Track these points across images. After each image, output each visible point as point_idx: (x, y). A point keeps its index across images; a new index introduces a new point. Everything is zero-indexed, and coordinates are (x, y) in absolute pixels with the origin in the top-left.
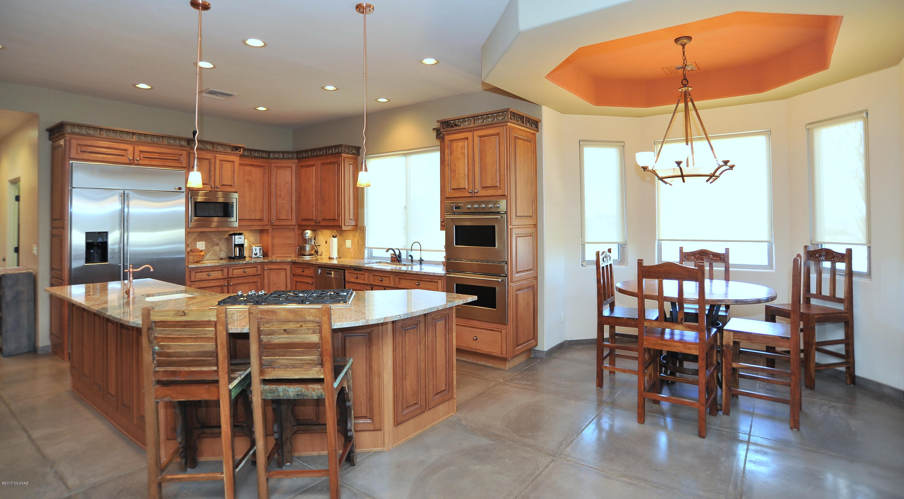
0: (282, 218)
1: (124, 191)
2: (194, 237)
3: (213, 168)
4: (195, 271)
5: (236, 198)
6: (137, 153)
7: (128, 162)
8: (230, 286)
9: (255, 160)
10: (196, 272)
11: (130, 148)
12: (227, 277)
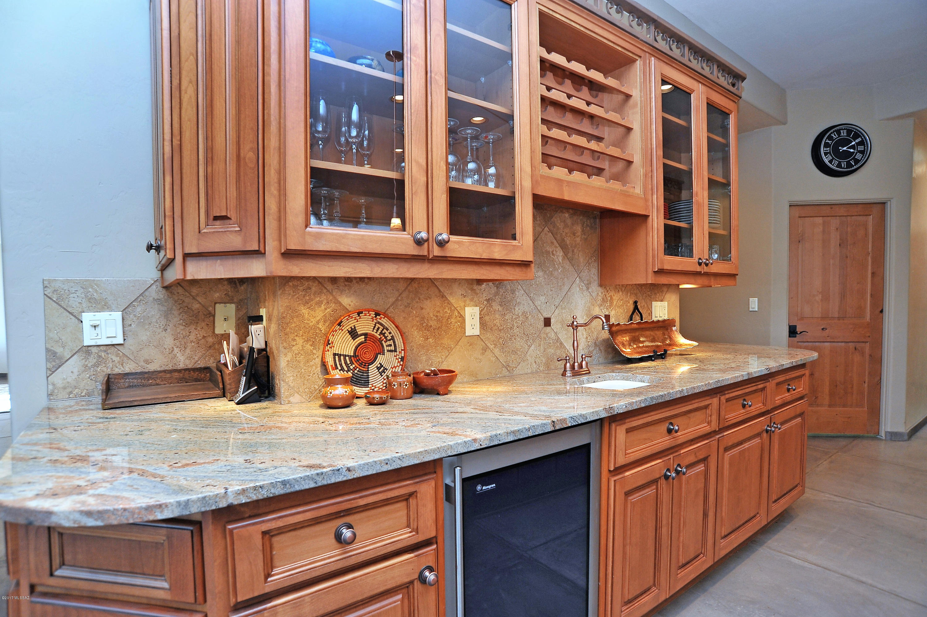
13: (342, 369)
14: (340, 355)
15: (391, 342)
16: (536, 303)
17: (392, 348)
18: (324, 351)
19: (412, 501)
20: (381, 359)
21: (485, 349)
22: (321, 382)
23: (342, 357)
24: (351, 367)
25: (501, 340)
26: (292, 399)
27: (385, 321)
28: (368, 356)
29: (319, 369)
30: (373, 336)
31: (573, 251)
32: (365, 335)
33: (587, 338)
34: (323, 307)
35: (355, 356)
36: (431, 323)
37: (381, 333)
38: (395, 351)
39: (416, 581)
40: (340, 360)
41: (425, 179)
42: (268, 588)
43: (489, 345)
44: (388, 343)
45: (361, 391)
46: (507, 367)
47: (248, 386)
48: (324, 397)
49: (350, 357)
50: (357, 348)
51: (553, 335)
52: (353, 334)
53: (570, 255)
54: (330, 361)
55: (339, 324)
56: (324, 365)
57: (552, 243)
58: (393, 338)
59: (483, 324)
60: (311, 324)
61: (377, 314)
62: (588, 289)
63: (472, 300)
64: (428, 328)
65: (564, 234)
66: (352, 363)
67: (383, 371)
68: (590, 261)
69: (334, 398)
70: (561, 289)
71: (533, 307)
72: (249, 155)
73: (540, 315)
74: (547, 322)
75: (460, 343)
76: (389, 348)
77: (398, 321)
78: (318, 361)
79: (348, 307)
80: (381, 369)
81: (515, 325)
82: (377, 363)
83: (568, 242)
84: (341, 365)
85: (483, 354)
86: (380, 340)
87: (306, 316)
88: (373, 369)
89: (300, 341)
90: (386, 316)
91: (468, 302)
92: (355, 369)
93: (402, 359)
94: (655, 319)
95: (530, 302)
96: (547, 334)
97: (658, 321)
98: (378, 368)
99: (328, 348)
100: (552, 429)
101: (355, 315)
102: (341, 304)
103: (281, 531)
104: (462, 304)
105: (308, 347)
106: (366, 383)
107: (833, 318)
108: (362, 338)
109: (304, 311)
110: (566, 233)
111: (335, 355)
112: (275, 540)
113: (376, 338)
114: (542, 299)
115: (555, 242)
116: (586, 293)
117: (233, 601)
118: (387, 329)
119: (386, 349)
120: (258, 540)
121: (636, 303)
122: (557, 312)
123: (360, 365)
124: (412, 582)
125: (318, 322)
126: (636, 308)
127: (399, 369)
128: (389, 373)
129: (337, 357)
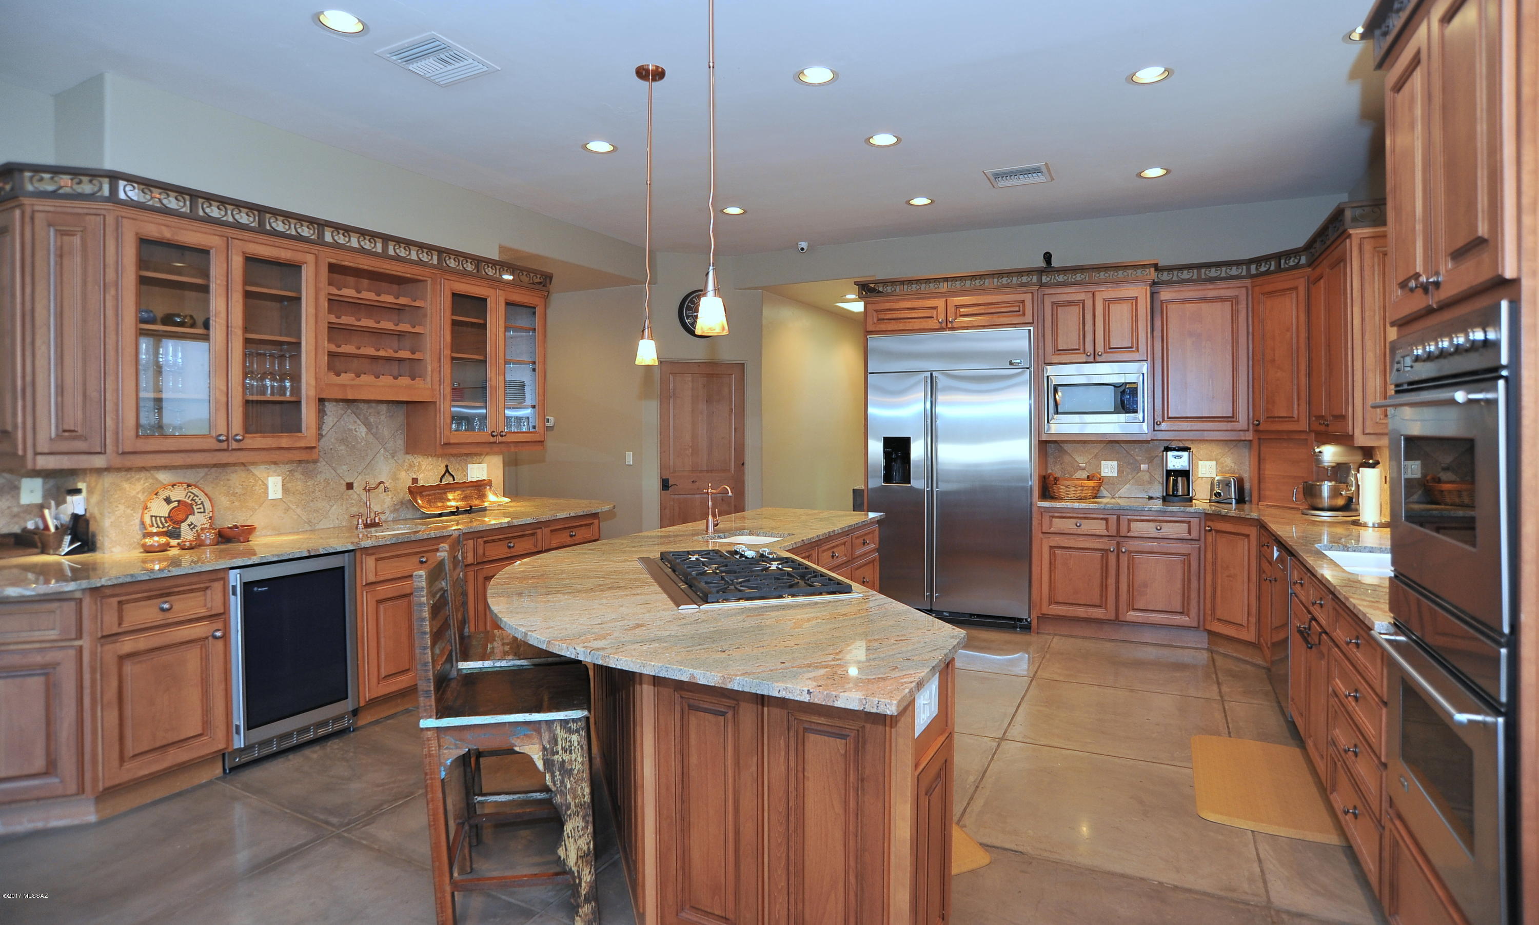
0: (1276, 415)
1: (931, 374)
2: (1096, 451)
3: (1089, 317)
4: (1051, 514)
5: (1143, 374)
6: (951, 310)
7: (937, 326)
8: (1121, 554)
9: (1210, 287)
10: (1053, 517)
11: (940, 303)
12: (1115, 534)
13: (158, 527)
14: (156, 517)
15: (201, 506)
16: (338, 472)
17: (202, 510)
18: (143, 514)
19: (209, 592)
20: (191, 519)
21: (288, 509)
22: (140, 536)
23: (158, 518)
24: (166, 525)
25: (303, 502)
26: (114, 550)
27: (195, 491)
28: (181, 516)
29: (138, 527)
30: (185, 502)
31: (377, 427)
32: (179, 501)
33: (392, 498)
34: (142, 482)
35: (169, 517)
36: (237, 490)
37: (192, 500)
38: (204, 512)
39: (210, 638)
40: (156, 520)
41: (226, 399)
42: (120, 630)
43: (291, 506)
44: (198, 507)
45: (174, 542)
46: (309, 522)
47: (71, 543)
48: (144, 545)
49: (165, 518)
50: (171, 511)
51: (356, 496)
52: (168, 501)
53: (374, 430)
54: (147, 520)
55: (156, 494)
56: (143, 523)
57: (355, 422)
58: (202, 503)
59: (285, 490)
60: (132, 495)
61: (189, 485)
62: (393, 457)
63: (275, 472)
64: (234, 494)
65: (368, 414)
66: (166, 522)
67: (194, 528)
68: (396, 434)
69: (151, 546)
70: (364, 459)
71: (334, 474)
72: (93, 394)
73: (342, 481)
74: (350, 486)
75: (263, 505)
76: (199, 510)
77: (207, 490)
78: (137, 521)
79: (163, 481)
80: (192, 526)
81: (317, 489)
82: (188, 522)
83: (372, 420)
84: (157, 524)
85: (285, 513)
86: (191, 505)
87: (128, 489)
88: (184, 526)
89: (122, 507)
90: (196, 486)
91: (271, 473)
92: (169, 526)
93: (210, 518)
94: (470, 480)
95: (333, 471)
96: (349, 496)
97: (471, 482)
98: (189, 525)
99: (146, 511)
100: (308, 555)
101: (170, 487)
102: (157, 479)
103: (128, 602)
104: (265, 475)
105: (129, 511)
106: (178, 536)
107: (701, 471)
108: (176, 504)
109: (126, 486)
110: (370, 413)
111: (152, 516)
112: (124, 606)
113: (188, 503)
114: (345, 467)
115: (358, 421)
116: (392, 461)
117: (99, 635)
118: (197, 497)
119: (196, 511)
120: (115, 605)
121: (447, 466)
122: (360, 477)
123: (174, 523)
124: (207, 638)
125: (138, 493)
126: (447, 471)
127: (208, 526)
128: (198, 528)
129: (154, 518)
